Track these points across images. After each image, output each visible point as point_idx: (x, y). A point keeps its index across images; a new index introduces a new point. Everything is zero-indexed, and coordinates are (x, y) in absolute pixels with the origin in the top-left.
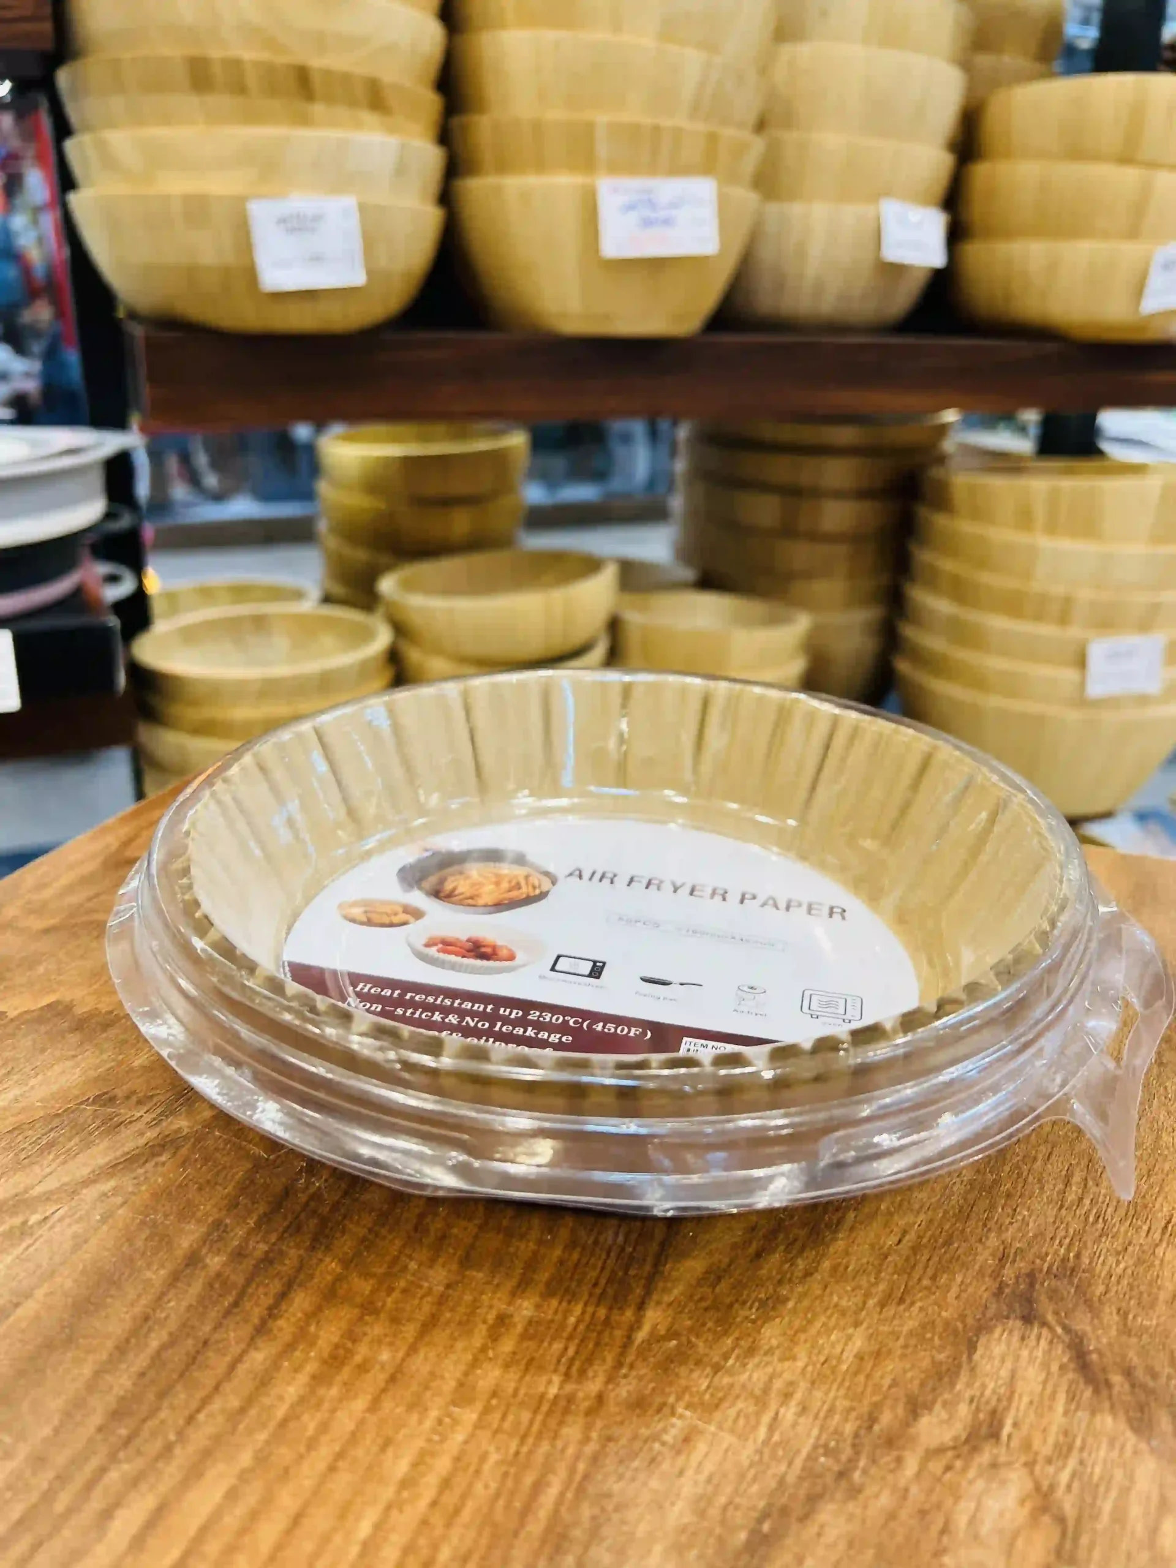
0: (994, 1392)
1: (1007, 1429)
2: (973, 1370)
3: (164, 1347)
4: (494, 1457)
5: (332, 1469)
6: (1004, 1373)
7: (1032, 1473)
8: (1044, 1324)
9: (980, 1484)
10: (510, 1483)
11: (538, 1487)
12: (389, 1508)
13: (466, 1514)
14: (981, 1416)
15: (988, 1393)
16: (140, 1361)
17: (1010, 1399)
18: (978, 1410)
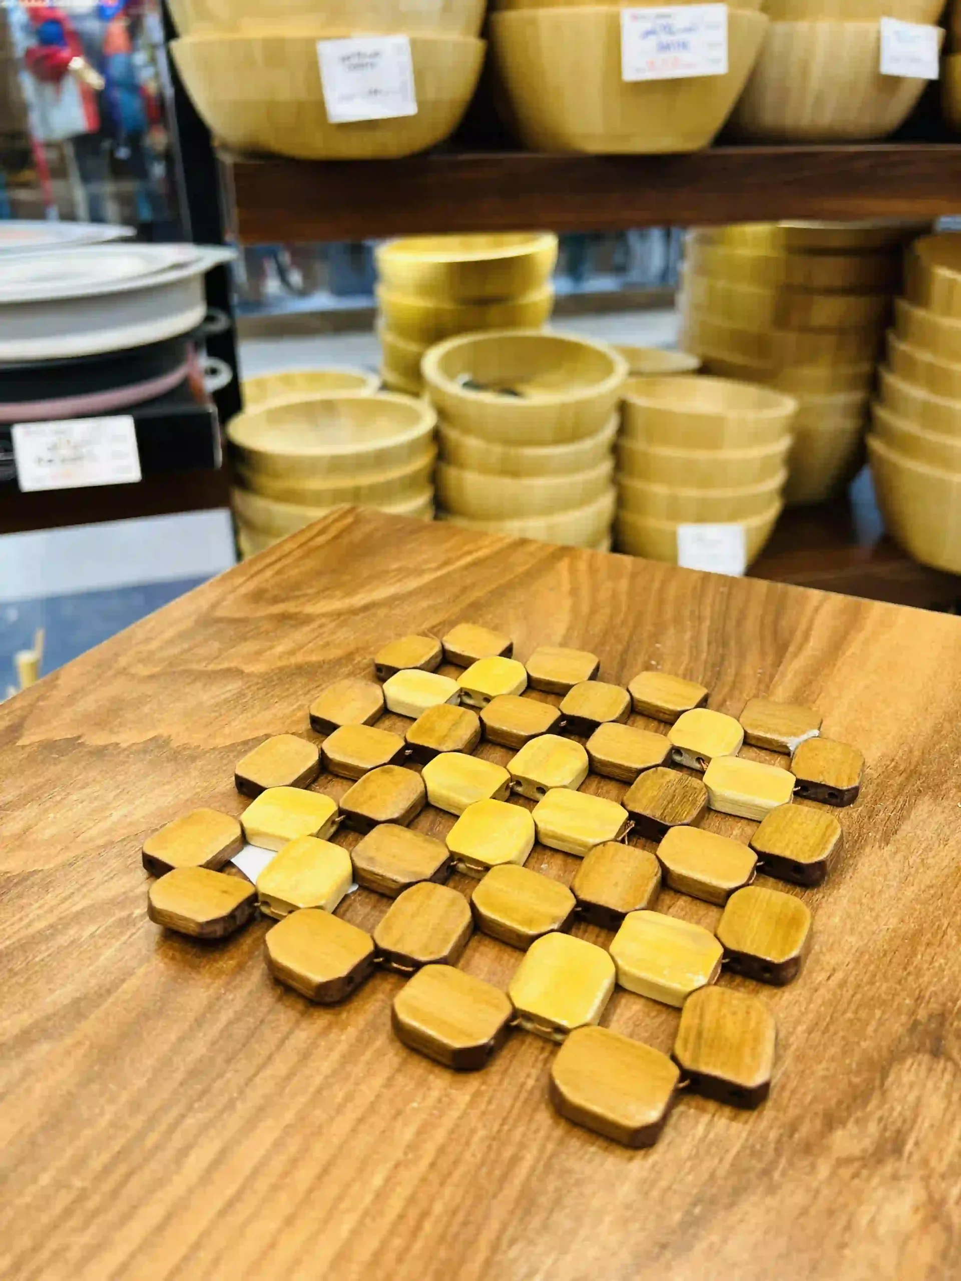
0: (900, 1114)
1: (909, 1147)
2: (884, 1093)
3: (230, 1023)
4: (481, 1133)
5: (354, 1130)
6: (911, 1098)
7: (927, 1187)
8: (949, 1058)
9: (880, 1192)
10: (492, 1156)
11: (515, 1160)
12: (397, 1166)
13: (456, 1177)
14: (888, 1134)
15: (895, 1114)
16: (213, 1030)
17: (914, 1121)
18: (885, 1129)
